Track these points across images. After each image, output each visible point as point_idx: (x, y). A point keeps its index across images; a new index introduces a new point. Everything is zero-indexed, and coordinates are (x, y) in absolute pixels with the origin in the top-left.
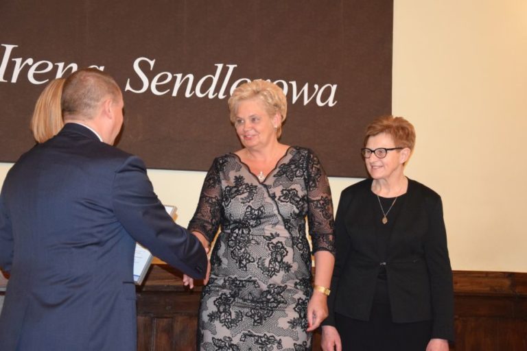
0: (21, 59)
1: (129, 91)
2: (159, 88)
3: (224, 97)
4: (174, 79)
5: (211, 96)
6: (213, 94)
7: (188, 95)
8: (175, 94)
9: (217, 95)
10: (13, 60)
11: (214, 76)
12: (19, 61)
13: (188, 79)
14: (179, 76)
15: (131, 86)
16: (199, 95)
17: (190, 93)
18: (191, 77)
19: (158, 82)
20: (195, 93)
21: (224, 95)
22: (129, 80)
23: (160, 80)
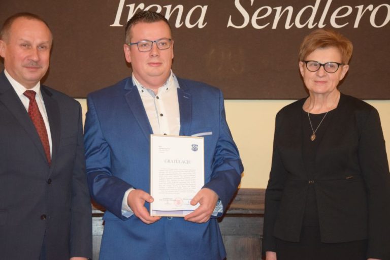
0: (134, 5)
1: (230, 27)
2: (259, 22)
3: (324, 26)
4: (274, 12)
5: (310, 26)
6: (313, 24)
7: (287, 27)
8: (274, 27)
9: (317, 25)
10: (127, 6)
11: (314, 6)
12: (132, 6)
13: (287, 11)
14: (279, 9)
15: (233, 22)
16: (299, 26)
17: (290, 25)
18: (290, 9)
19: (258, 16)
20: (294, 24)
21: (323, 24)
22: (230, 16)
23: (260, 14)
